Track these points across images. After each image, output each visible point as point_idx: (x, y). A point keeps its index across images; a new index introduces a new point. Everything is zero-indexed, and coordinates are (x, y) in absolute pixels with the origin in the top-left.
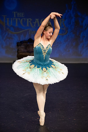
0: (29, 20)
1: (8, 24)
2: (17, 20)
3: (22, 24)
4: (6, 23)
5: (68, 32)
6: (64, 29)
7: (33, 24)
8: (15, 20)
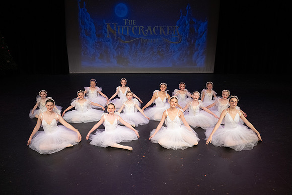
0: (141, 28)
1: (119, 32)
2: (128, 28)
3: (133, 32)
4: (117, 32)
5: (182, 40)
6: (178, 37)
7: (145, 32)
8: (126, 28)
